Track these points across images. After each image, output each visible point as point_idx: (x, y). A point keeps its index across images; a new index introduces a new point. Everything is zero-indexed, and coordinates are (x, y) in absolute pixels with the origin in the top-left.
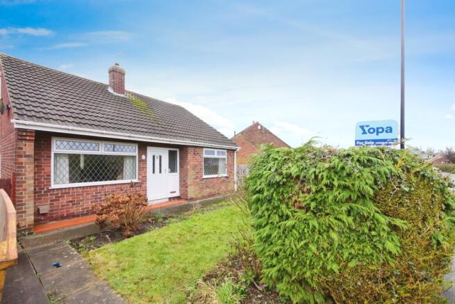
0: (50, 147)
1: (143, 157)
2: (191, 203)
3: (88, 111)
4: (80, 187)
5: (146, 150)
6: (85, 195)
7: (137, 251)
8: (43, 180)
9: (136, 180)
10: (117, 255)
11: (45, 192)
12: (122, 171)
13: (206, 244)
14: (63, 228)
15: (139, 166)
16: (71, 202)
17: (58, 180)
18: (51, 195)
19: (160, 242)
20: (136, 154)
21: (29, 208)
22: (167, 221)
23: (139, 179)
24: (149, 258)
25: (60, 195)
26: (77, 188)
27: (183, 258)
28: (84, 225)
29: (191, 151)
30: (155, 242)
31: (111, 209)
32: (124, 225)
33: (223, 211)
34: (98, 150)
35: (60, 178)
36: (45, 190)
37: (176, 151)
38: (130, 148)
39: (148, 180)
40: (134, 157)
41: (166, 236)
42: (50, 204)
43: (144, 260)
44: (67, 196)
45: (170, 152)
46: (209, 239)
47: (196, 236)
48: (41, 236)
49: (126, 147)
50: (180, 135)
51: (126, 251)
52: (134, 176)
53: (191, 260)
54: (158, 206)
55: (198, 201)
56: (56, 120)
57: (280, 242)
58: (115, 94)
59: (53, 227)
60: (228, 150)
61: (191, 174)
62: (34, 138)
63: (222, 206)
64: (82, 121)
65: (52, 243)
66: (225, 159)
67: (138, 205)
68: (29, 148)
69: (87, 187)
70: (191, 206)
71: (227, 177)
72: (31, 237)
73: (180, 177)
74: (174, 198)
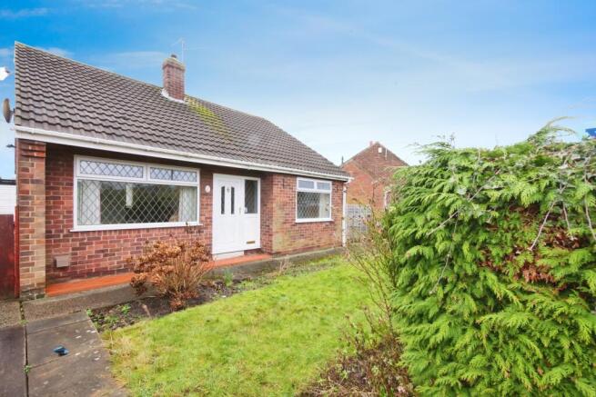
0: (72, 171)
1: (208, 189)
2: (277, 259)
3: (128, 119)
4: (115, 231)
5: (212, 178)
6: (122, 242)
7: (186, 335)
8: (61, 218)
9: (196, 223)
10: (154, 340)
11: (64, 236)
12: (177, 208)
13: (301, 329)
14: (87, 289)
15: (201, 201)
16: (102, 251)
17: (84, 218)
18: (73, 240)
19: (225, 320)
20: (197, 184)
21: (38, 258)
22: (240, 286)
23: (201, 221)
24: (204, 351)
25: (86, 241)
26: (110, 231)
27: (261, 353)
28: (119, 287)
29: (277, 180)
30: (217, 321)
31: (154, 264)
32: (173, 290)
33: (325, 273)
34: (142, 177)
35: (86, 217)
36: (65, 232)
37: (256, 182)
38: (188, 174)
39: (213, 223)
40: (194, 189)
41: (235, 310)
42: (73, 254)
43: (195, 352)
44: (97, 243)
45: (247, 182)
46: (305, 321)
47: (283, 314)
48: (54, 300)
49: (182, 174)
50: (262, 157)
51: (170, 334)
52: (194, 216)
53: (274, 358)
54: (227, 263)
55: (287, 257)
56: (78, 129)
57: (478, 360)
58: (171, 99)
59: (75, 289)
60: (334, 181)
61: (278, 215)
62: (44, 155)
63: (324, 265)
64: (117, 132)
65: (66, 313)
66: (328, 195)
67: (194, 259)
68: (38, 169)
69: (125, 230)
70: (277, 264)
71: (331, 222)
72: (41, 302)
73: (262, 220)
74: (251, 251)
